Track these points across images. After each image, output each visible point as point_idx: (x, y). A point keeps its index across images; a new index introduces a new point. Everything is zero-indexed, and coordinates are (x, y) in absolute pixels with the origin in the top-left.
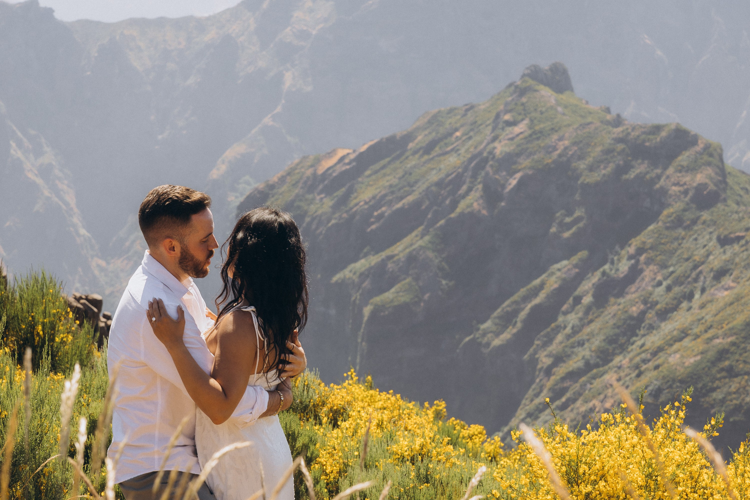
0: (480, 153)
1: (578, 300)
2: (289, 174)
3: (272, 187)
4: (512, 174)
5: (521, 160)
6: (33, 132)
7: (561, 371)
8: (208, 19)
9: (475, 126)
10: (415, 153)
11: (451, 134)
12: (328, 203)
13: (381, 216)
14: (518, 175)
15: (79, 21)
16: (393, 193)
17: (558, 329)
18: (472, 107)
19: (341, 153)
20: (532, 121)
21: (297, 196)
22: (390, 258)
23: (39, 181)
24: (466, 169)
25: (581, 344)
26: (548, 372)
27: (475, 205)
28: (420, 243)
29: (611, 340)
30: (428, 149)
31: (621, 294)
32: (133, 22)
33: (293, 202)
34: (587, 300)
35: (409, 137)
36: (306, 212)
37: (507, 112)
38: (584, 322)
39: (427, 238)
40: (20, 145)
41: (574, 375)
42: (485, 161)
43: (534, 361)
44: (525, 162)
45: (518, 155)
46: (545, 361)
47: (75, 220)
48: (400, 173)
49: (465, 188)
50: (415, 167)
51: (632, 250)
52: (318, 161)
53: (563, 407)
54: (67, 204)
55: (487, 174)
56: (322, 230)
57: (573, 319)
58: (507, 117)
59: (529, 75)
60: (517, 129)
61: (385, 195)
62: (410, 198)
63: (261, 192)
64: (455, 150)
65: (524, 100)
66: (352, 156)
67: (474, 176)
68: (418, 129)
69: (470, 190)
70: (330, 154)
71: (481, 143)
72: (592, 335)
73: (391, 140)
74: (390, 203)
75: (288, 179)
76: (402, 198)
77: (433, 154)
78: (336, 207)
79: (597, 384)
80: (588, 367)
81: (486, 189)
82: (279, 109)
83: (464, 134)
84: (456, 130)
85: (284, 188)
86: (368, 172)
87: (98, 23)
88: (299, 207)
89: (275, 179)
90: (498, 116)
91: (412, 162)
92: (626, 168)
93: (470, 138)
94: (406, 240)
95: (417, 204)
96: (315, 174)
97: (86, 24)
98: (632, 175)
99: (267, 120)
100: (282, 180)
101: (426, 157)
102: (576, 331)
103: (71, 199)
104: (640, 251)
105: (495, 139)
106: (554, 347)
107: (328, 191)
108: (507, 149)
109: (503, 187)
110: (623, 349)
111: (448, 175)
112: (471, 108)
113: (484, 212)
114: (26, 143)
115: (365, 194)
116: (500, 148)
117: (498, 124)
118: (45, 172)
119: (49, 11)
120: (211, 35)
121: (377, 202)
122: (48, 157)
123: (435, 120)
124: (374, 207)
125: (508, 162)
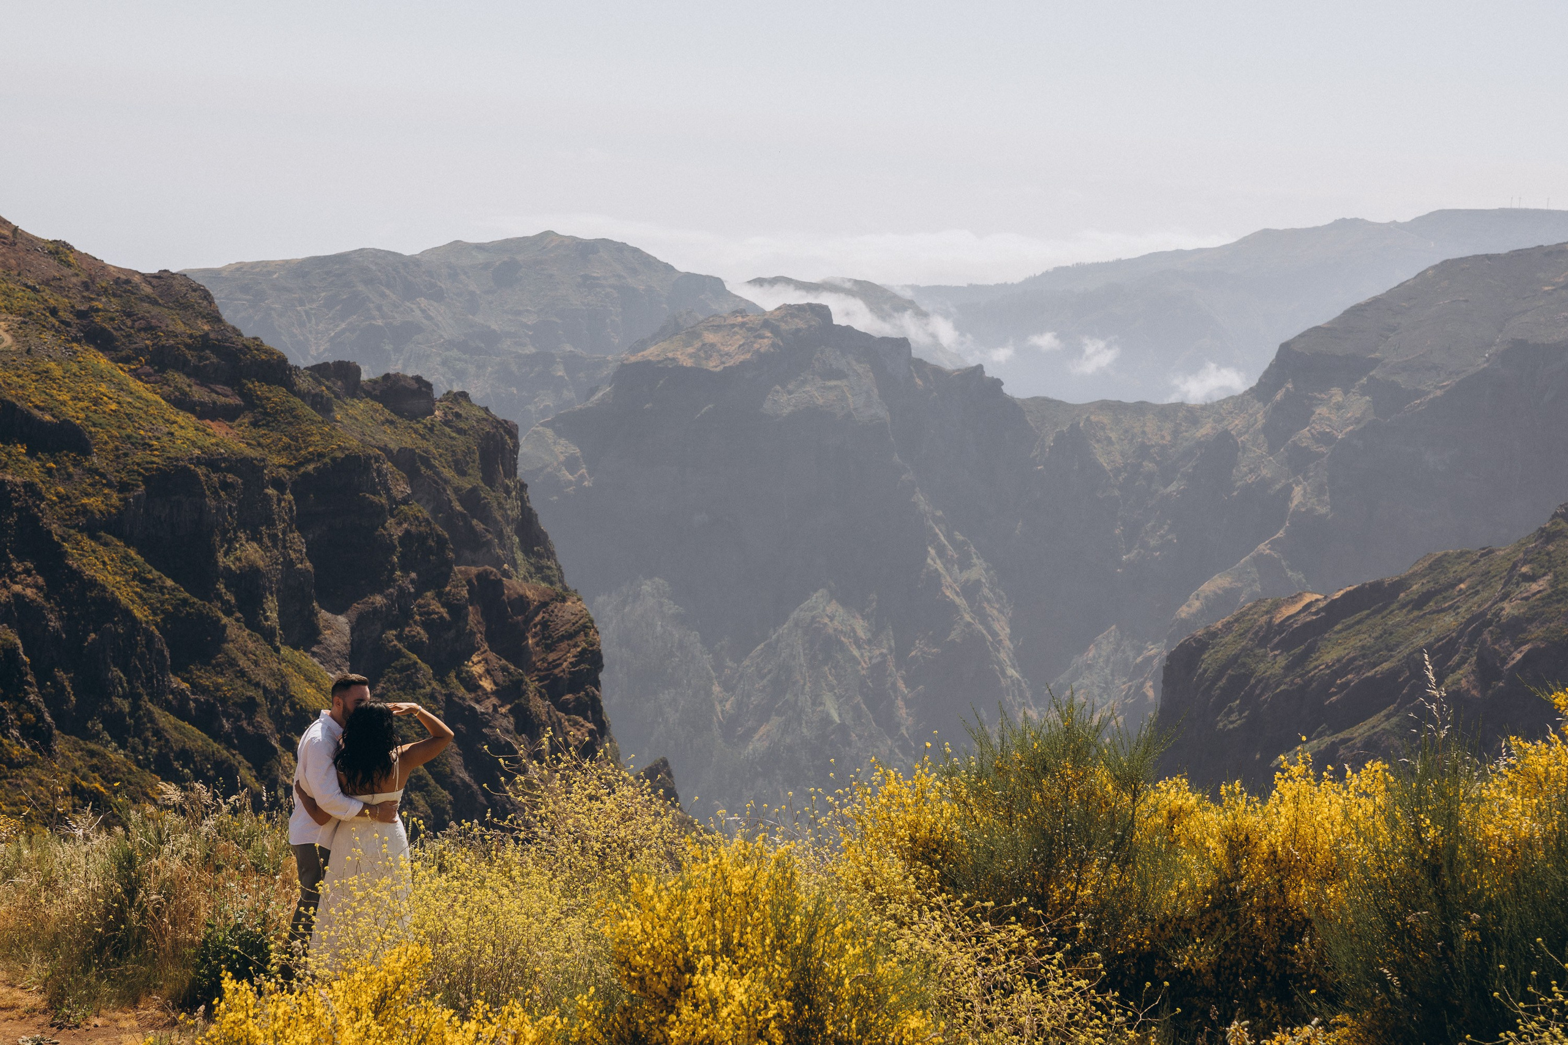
0: (1483, 614)
2: (1237, 620)
3: (1214, 635)
4: (1518, 646)
5: (1532, 628)
6: (959, 537)
9: (1486, 578)
10: (1403, 606)
11: (1453, 586)
12: (1282, 661)
13: (1346, 684)
14: (1526, 648)
15: (1034, 399)
16: (1364, 656)
18: (1491, 552)
19: (1308, 598)
20: (1556, 576)
21: (1244, 649)
22: (1344, 741)
23: (960, 601)
24: (1461, 634)
27: (1463, 682)
28: (1386, 725)
30: (1420, 602)
32: (1105, 406)
33: (1236, 657)
35: (1401, 585)
36: (1253, 673)
37: (1525, 562)
39: (1394, 720)
40: (941, 552)
42: (1489, 623)
44: (1537, 631)
45: (1530, 620)
47: (1003, 656)
48: (1378, 631)
49: (1456, 658)
50: (1398, 625)
52: (1277, 606)
54: (994, 634)
55: (1484, 642)
56: (1268, 695)
58: (1524, 569)
59: (1562, 516)
60: (1534, 587)
61: (1354, 659)
62: (1386, 666)
63: (1198, 641)
64: (1454, 608)
65: (1551, 548)
66: (1322, 605)
67: (1470, 643)
68: (1414, 574)
69: (1463, 661)
70: (1293, 600)
71: (1487, 600)
73: (1377, 586)
74: (1358, 670)
75: (1236, 627)
76: (1375, 665)
77: (1426, 609)
78: (1288, 669)
81: (1481, 661)
82: (1281, 534)
83: (1469, 588)
84: (1461, 581)
85: (1229, 638)
86: (1338, 627)
87: (1060, 403)
88: (1244, 664)
89: (1219, 625)
90: (1515, 566)
91: (1399, 617)
93: (1477, 593)
94: (1372, 721)
95: (1394, 673)
96: (1269, 623)
97: (1045, 403)
99: (1263, 548)
100: (1228, 626)
101: (1416, 613)
103: (1003, 629)
105: (1505, 597)
107: (1285, 646)
108: (1516, 612)
109: (1504, 661)
111: (1438, 640)
112: (1488, 552)
113: (1474, 693)
114: (951, 551)
115: (1330, 654)
116: (1509, 609)
117: (1513, 577)
118: (970, 591)
119: (997, 383)
120: (1206, 430)
121: (1343, 667)
122: (978, 571)
123: (1438, 565)
124: (1337, 674)
125: (1515, 628)
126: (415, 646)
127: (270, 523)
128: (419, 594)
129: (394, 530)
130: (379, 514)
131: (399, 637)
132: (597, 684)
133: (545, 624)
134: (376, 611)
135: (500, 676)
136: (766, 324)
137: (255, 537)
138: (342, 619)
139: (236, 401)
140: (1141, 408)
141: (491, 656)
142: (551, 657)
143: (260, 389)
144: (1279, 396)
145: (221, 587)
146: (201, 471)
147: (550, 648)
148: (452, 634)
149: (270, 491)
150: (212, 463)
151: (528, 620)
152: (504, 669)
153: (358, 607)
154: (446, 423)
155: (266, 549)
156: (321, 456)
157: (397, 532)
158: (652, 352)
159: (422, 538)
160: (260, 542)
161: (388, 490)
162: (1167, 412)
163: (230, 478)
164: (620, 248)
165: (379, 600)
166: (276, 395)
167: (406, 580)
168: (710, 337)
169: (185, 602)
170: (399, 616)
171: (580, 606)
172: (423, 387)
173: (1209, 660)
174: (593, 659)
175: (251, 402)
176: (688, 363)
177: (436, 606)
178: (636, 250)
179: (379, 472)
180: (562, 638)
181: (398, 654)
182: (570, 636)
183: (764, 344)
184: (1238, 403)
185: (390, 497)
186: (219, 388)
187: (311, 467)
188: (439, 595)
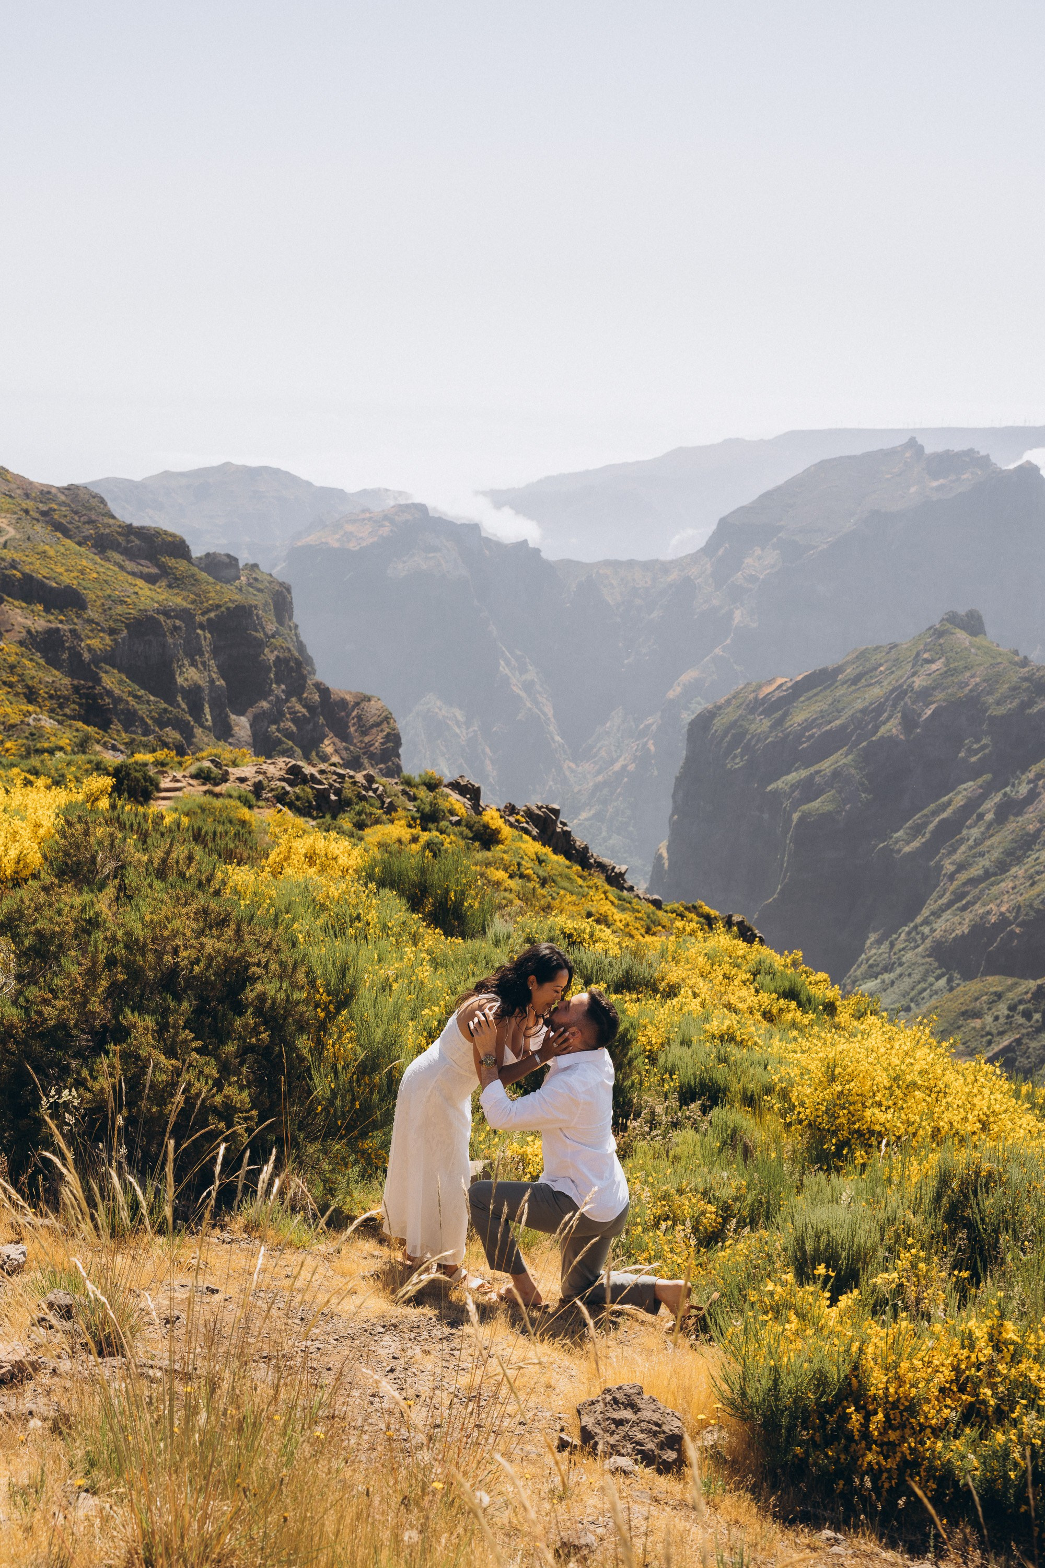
0: (901, 686)
1: (981, 817)
2: (734, 697)
3: (719, 708)
4: (927, 705)
5: (936, 693)
6: (519, 653)
7: (963, 877)
8: (671, 562)
9: (897, 662)
10: (842, 684)
11: (876, 669)
12: (767, 723)
13: (812, 736)
14: (933, 707)
15: (562, 561)
16: (822, 717)
17: (962, 841)
18: (896, 646)
19: (780, 681)
20: (947, 659)
21: (740, 716)
22: (818, 772)
23: (522, 694)
24: (887, 700)
25: (982, 855)
26: (952, 877)
27: (894, 730)
28: (844, 761)
29: (1009, 853)
30: (855, 680)
31: (1019, 813)
32: (608, 563)
33: (736, 721)
34: (989, 817)
35: (839, 670)
36: (747, 730)
37: (926, 651)
38: (985, 837)
39: (850, 757)
40: (508, 664)
41: (974, 882)
42: (905, 693)
43: (939, 868)
44: (939, 695)
45: (934, 689)
46: (949, 868)
47: (551, 728)
48: (830, 700)
49: (886, 715)
50: (843, 695)
51: (1031, 775)
52: (760, 687)
53: (964, 909)
54: (545, 714)
55: (906, 704)
56: (760, 745)
57: (975, 832)
58: (926, 656)
59: (947, 620)
60: (934, 667)
61: (816, 719)
62: (838, 722)
63: (709, 712)
64: (879, 682)
65: (942, 641)
66: (789, 684)
67: (894, 706)
68: (847, 663)
69: (890, 717)
70: (770, 682)
71: (901, 677)
72: (992, 847)
73: (824, 671)
74: (819, 726)
75: (734, 702)
76: (830, 722)
77: (860, 685)
78: (773, 727)
79: (995, 890)
80: (987, 875)
81: (904, 717)
82: (728, 641)
83: (887, 669)
84: (881, 665)
85: (730, 709)
86: (802, 699)
87: (578, 563)
88: (741, 726)
89: (722, 701)
90: (918, 654)
91: (841, 691)
92: (1030, 703)
93: (892, 672)
94: (832, 758)
95: (843, 727)
96: (756, 699)
97: (569, 563)
98: (1035, 710)
99: (718, 651)
100: (728, 702)
101: (853, 687)
102: (978, 843)
103: (549, 711)
104: (1039, 777)
105: (914, 674)
106: (958, 856)
107: (767, 713)
108: (924, 684)
109: (920, 715)
110: (1019, 861)
111: (871, 704)
112: (894, 646)
113: (902, 737)
114: (513, 662)
115: (799, 717)
116: (919, 682)
117: (918, 661)
118: (528, 687)
119: (537, 551)
120: (673, 576)
121: (809, 725)
122: (532, 675)
123: (862, 656)
124: (806, 729)
125: (925, 695)
126: (289, 735)
127: (202, 654)
128: (287, 700)
129: (270, 656)
130: (260, 644)
131: (278, 730)
132: (398, 756)
133: (359, 717)
134: (264, 712)
135: (344, 753)
136: (386, 517)
137: (193, 664)
138: (243, 719)
139: (154, 570)
140: (631, 564)
141: (336, 740)
142: (367, 739)
143: (171, 562)
144: (720, 552)
145: (179, 699)
146: (161, 618)
147: (364, 733)
148: (310, 726)
149: (199, 631)
150: (166, 613)
151: (348, 715)
152: (346, 749)
153: (251, 711)
154: (250, 585)
155: (200, 672)
156: (218, 606)
157: (272, 658)
158: (311, 539)
159: (286, 661)
160: (196, 666)
161: (263, 628)
162: (647, 566)
163: (178, 623)
164: (276, 472)
165: (265, 704)
166: (181, 565)
167: (279, 690)
168: (350, 528)
169: (165, 710)
170: (276, 716)
171: (380, 704)
172: (232, 561)
173: (718, 724)
174: (394, 739)
175: (165, 571)
176: (336, 545)
177: (298, 707)
178: (287, 473)
179: (257, 615)
180: (372, 726)
181: (280, 742)
182: (377, 724)
183: (386, 531)
184: (694, 558)
185: (265, 634)
186: (143, 562)
187: (212, 615)
188: (300, 700)
